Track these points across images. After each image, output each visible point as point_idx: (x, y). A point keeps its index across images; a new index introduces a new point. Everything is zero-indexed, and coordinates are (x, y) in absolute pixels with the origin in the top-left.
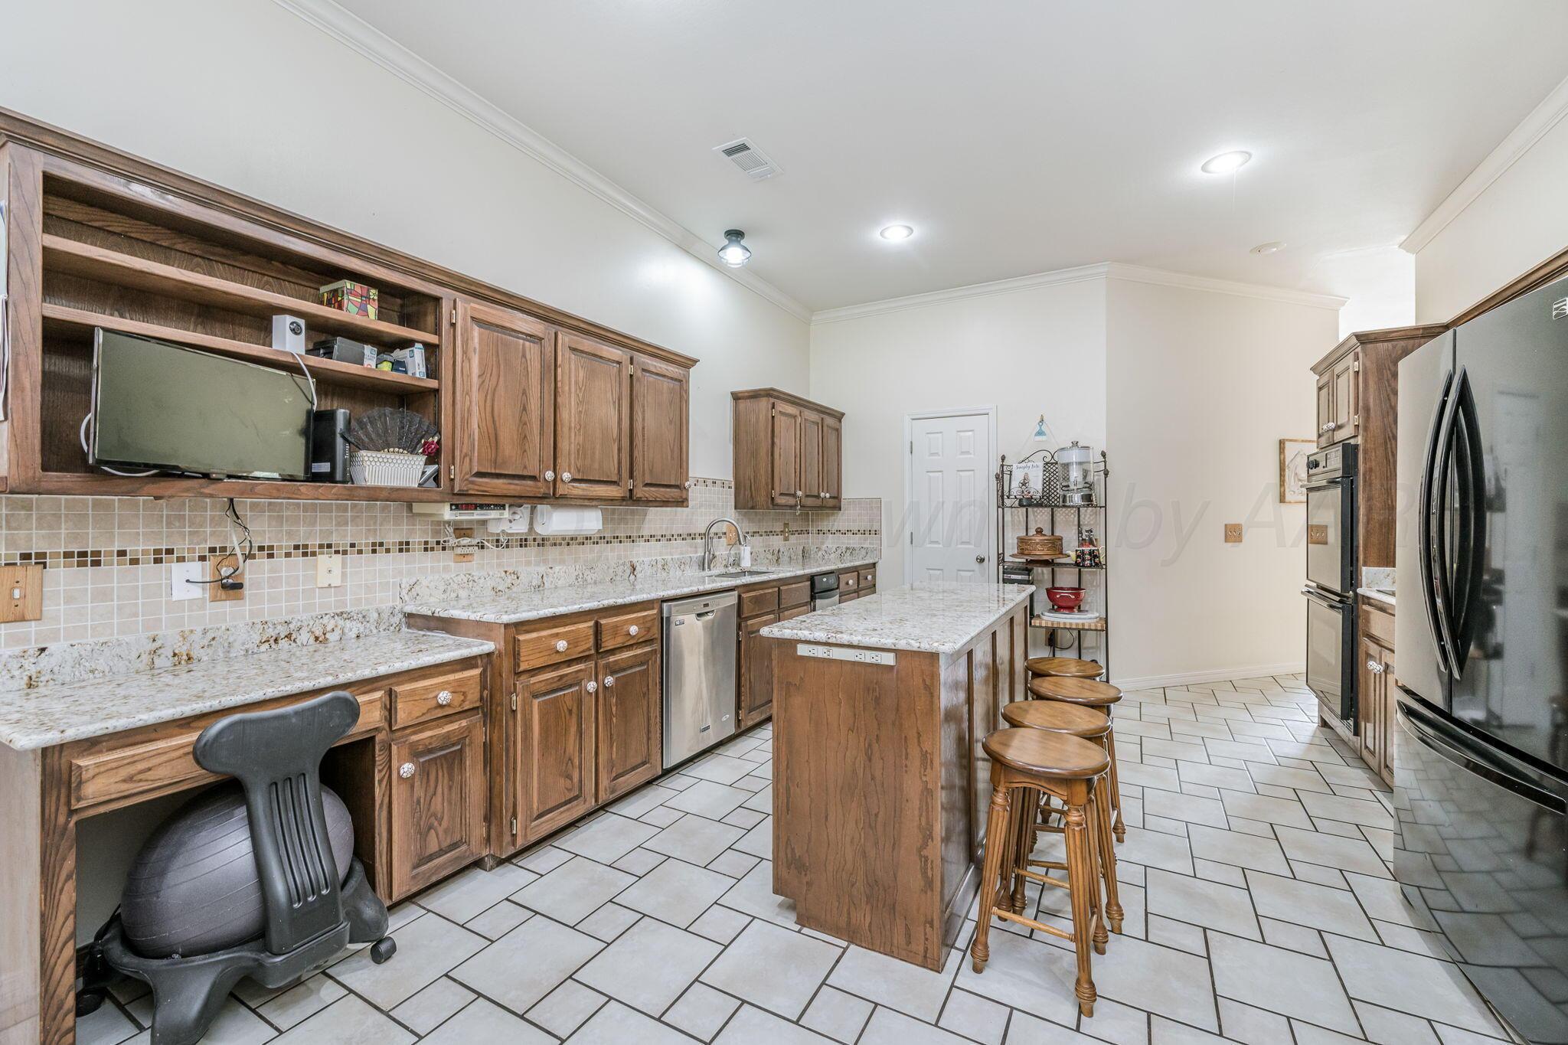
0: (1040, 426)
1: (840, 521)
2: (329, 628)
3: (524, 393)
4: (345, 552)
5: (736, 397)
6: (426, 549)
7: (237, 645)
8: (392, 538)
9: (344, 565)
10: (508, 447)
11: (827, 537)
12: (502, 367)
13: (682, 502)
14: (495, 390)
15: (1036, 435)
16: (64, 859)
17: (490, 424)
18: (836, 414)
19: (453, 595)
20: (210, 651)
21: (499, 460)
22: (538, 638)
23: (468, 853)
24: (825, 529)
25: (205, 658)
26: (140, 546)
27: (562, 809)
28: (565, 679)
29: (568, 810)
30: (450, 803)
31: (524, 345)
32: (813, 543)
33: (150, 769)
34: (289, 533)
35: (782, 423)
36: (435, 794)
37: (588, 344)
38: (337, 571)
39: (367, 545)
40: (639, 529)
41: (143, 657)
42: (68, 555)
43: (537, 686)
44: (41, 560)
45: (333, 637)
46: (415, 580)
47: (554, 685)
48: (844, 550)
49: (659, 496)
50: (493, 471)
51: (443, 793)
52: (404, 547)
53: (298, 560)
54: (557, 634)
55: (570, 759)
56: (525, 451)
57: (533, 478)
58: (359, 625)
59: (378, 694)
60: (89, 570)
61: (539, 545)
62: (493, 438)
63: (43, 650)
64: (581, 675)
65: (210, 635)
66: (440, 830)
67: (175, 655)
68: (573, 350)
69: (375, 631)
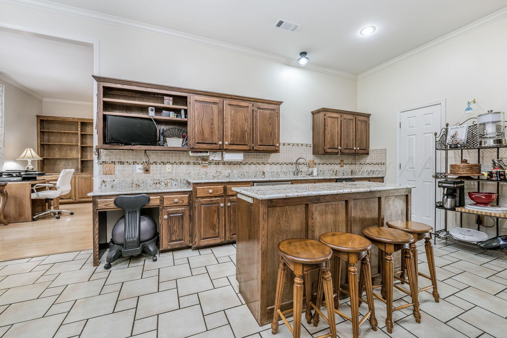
0: (469, 105)
1: (368, 159)
2: (168, 182)
3: (212, 119)
4: (173, 164)
5: (313, 113)
6: (194, 164)
7: (148, 184)
8: (185, 161)
9: (172, 167)
10: (207, 135)
11: (363, 166)
12: (205, 113)
13: (277, 151)
14: (202, 119)
15: (465, 110)
16: (96, 218)
17: (201, 129)
18: (366, 115)
19: (201, 177)
20: (143, 184)
21: (204, 139)
22: (203, 188)
23: (184, 243)
24: (363, 163)
25: (142, 186)
26: (131, 161)
27: (212, 239)
28: (213, 201)
29: (214, 240)
30: (179, 228)
31: (212, 106)
32: (358, 169)
33: (109, 204)
34: (160, 159)
35: (329, 121)
36: (174, 225)
37: (235, 102)
38: (171, 168)
39: (178, 162)
40: (267, 161)
41: (131, 184)
42: (119, 162)
43: (203, 202)
44: (114, 163)
45: (169, 184)
46: (190, 172)
47: (209, 202)
48: (370, 171)
49: (265, 149)
50: (202, 142)
51: (177, 226)
52: (188, 163)
53: (162, 165)
54: (210, 188)
55: (215, 225)
56: (213, 136)
57: (216, 144)
58: (176, 182)
59: (159, 197)
60: (122, 165)
61: (229, 164)
62: (203, 133)
63: (114, 180)
64: (219, 201)
65: (143, 181)
66: (176, 235)
67: (136, 184)
68: (230, 105)
69: (180, 184)
